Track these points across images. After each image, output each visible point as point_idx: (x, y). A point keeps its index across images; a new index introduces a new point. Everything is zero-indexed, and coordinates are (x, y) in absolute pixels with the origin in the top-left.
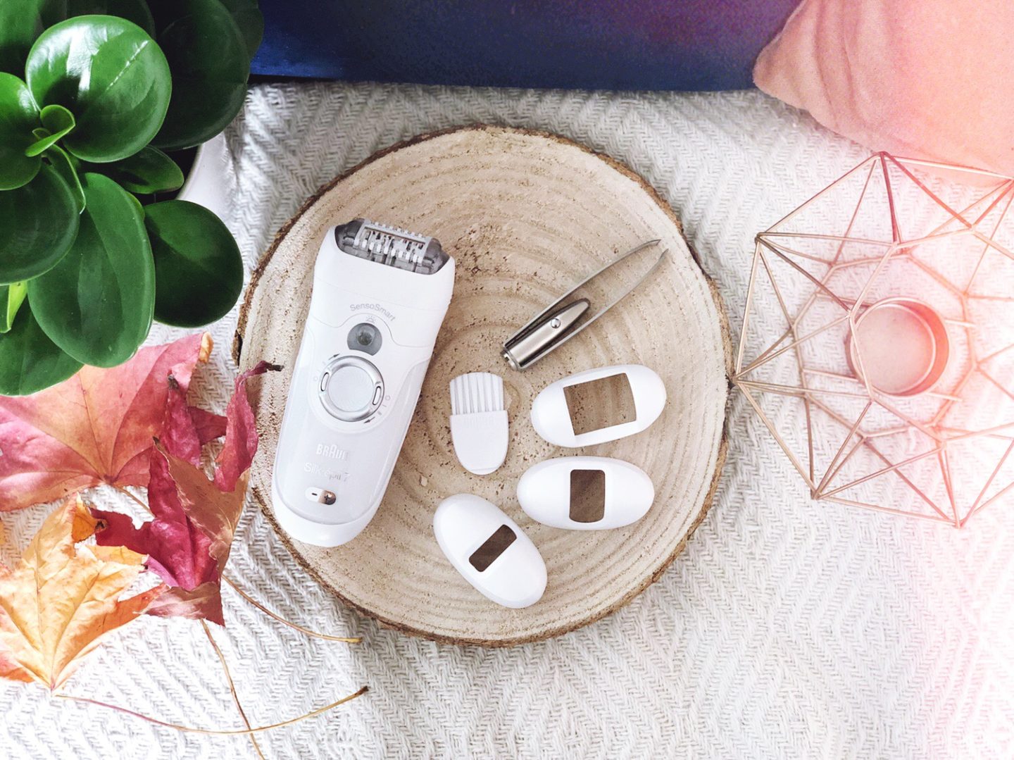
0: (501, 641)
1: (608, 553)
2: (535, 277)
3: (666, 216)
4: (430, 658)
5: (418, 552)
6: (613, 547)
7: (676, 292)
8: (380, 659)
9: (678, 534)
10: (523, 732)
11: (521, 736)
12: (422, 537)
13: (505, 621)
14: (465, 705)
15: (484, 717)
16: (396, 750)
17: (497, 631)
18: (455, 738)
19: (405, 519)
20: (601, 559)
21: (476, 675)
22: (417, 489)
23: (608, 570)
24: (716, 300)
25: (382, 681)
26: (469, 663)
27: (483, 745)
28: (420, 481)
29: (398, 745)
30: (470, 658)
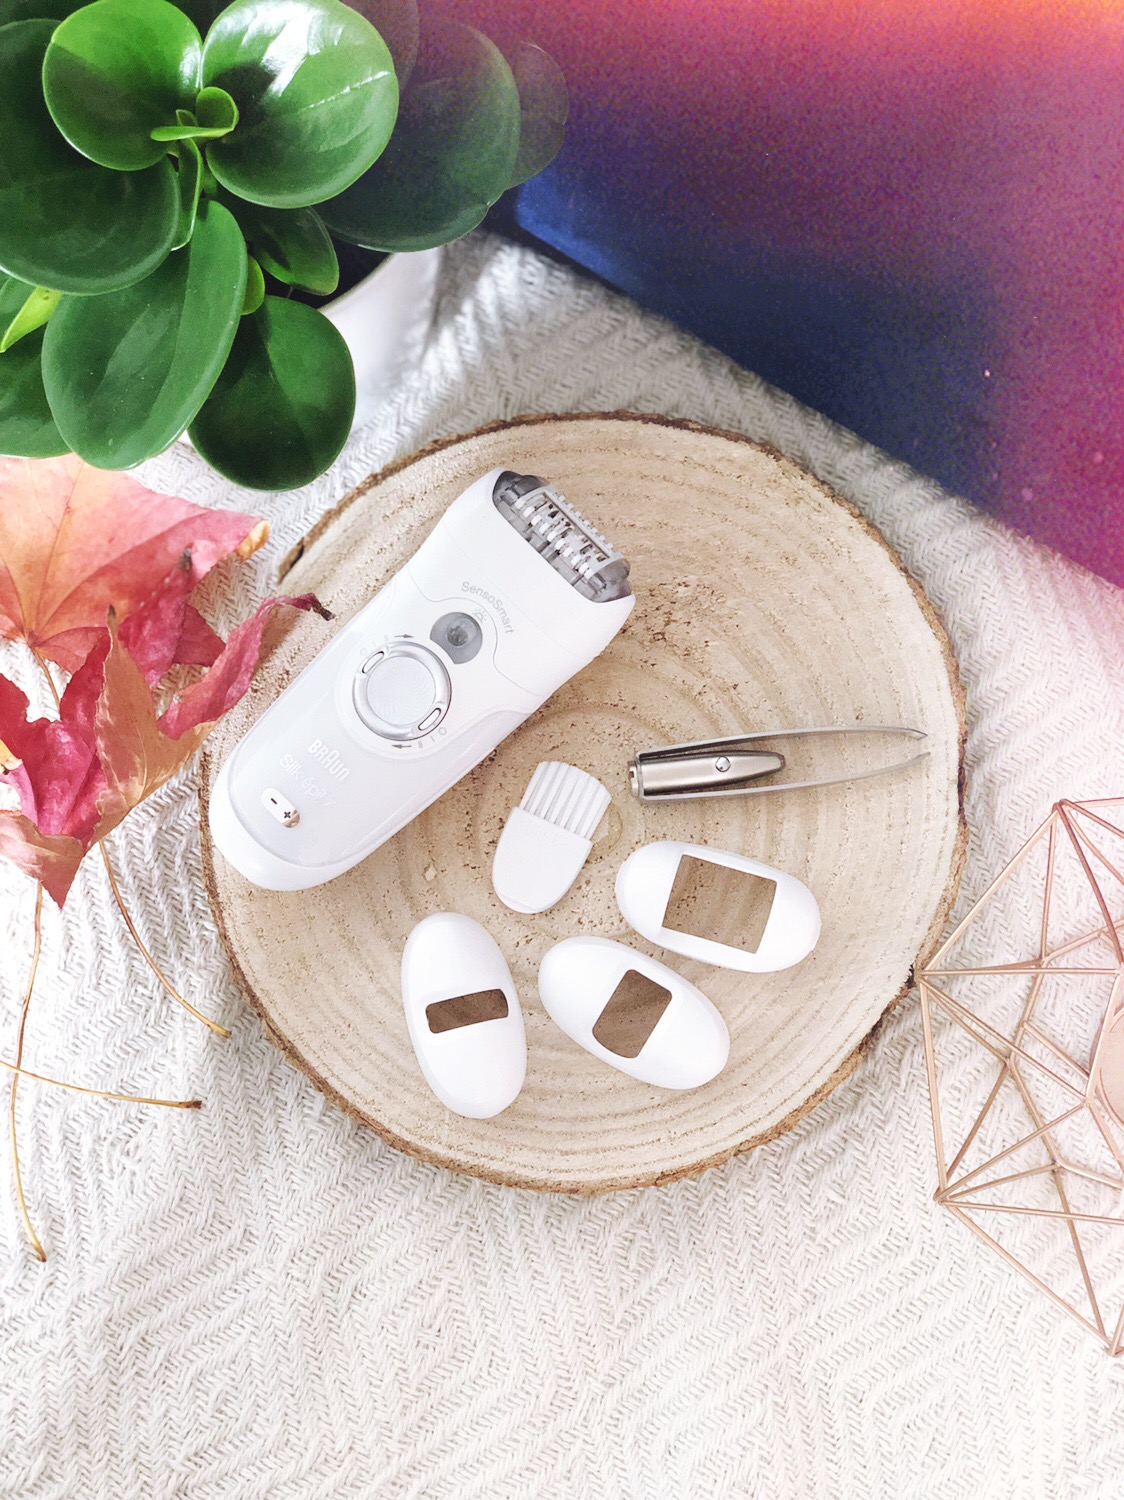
0: (408, 1143)
1: (617, 1111)
2: (732, 690)
3: (954, 709)
4: (307, 1115)
5: (369, 961)
6: (628, 1107)
7: (908, 818)
8: (240, 1076)
9: (725, 1140)
10: (369, 1286)
11: (364, 1291)
12: (386, 945)
13: (428, 1119)
14: (315, 1205)
15: (330, 1234)
16: (190, 1209)
17: (410, 1126)
18: (277, 1240)
19: (377, 909)
20: (604, 1112)
21: (352, 1173)
22: (416, 877)
23: (604, 1132)
24: (957, 857)
25: (226, 1106)
26: (353, 1152)
27: (308, 1272)
28: (426, 869)
29: (197, 1205)
30: (356, 1146)
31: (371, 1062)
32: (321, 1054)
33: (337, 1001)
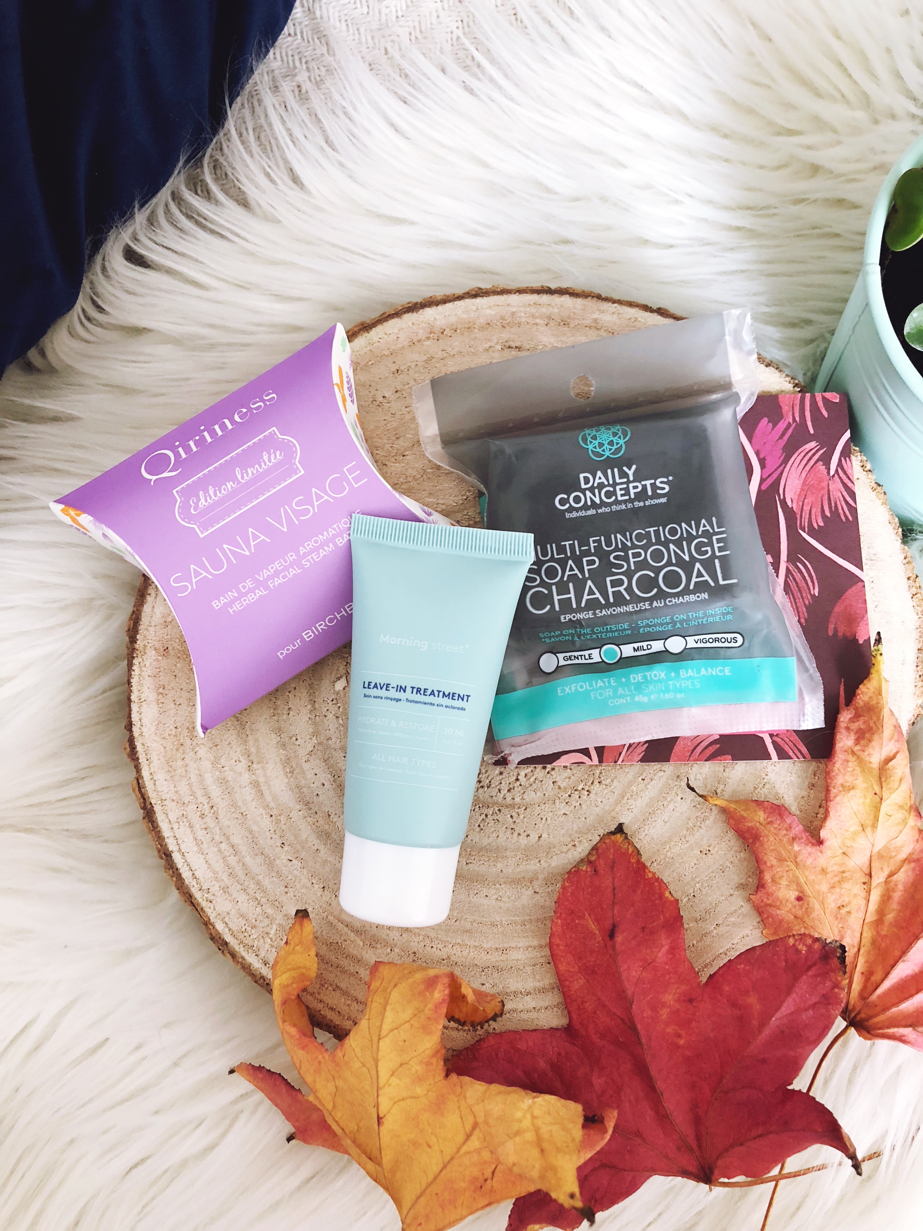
32: (176, 826)
33: (209, 779)
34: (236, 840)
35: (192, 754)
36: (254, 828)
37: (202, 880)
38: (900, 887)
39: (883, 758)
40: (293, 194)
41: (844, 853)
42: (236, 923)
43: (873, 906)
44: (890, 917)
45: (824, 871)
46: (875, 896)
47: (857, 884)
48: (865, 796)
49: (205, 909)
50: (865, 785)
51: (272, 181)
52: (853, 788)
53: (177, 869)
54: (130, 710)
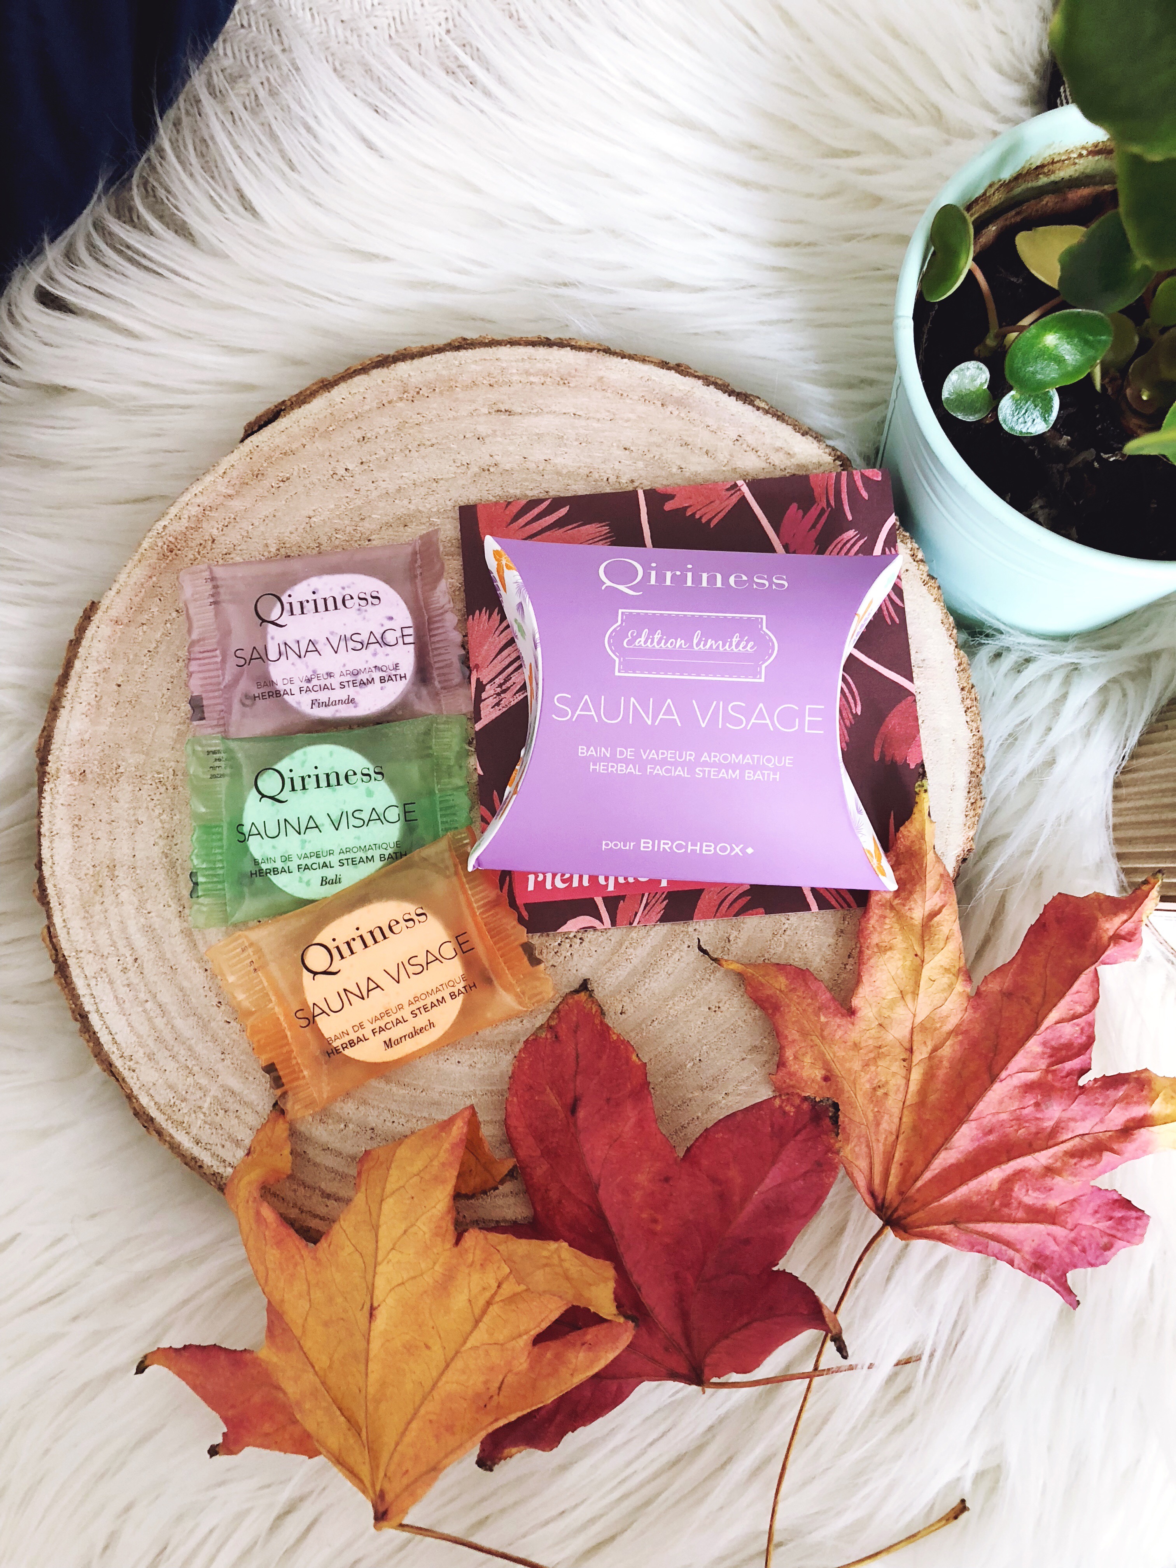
31: (145, 1011)
32: (93, 982)
33: (133, 927)
34: (165, 997)
35: (113, 897)
36: (186, 984)
37: (124, 1045)
38: (946, 1063)
39: (926, 914)
40: (244, 222)
41: (880, 1025)
42: (164, 1096)
43: (913, 1087)
44: (933, 1098)
45: (856, 1046)
46: (916, 1075)
47: (896, 1060)
48: (904, 957)
49: (127, 1080)
50: (905, 945)
51: (218, 207)
52: (891, 948)
53: (94, 1033)
54: (40, 845)
